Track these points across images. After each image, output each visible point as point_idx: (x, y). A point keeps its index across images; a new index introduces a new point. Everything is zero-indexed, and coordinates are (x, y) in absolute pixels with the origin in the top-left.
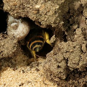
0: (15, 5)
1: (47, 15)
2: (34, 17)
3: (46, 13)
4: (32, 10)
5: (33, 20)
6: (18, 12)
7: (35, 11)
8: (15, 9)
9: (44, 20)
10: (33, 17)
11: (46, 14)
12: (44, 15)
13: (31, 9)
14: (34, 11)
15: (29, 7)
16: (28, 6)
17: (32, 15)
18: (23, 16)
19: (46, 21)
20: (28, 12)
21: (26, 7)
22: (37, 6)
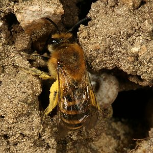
0: (97, 50)
1: (151, 62)
2: (129, 67)
3: (150, 59)
4: (126, 56)
5: (129, 72)
6: (103, 61)
7: (131, 57)
8: (97, 56)
9: (146, 72)
10: (127, 67)
11: (149, 61)
12: (146, 63)
13: (124, 54)
14: (129, 58)
15: (120, 52)
16: (118, 50)
17: (126, 64)
18: (110, 67)
19: (151, 73)
20: (119, 59)
21: (116, 51)
22: (135, 49)
